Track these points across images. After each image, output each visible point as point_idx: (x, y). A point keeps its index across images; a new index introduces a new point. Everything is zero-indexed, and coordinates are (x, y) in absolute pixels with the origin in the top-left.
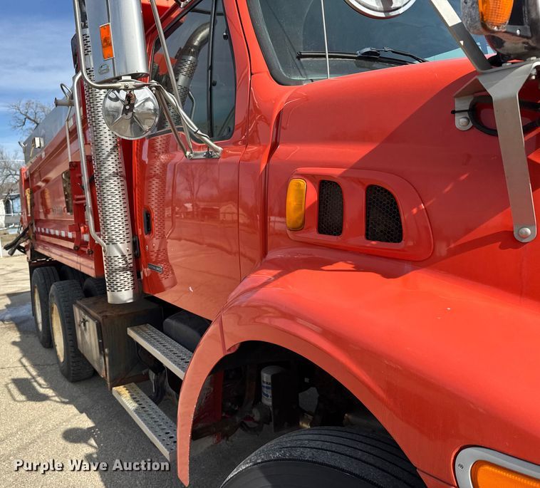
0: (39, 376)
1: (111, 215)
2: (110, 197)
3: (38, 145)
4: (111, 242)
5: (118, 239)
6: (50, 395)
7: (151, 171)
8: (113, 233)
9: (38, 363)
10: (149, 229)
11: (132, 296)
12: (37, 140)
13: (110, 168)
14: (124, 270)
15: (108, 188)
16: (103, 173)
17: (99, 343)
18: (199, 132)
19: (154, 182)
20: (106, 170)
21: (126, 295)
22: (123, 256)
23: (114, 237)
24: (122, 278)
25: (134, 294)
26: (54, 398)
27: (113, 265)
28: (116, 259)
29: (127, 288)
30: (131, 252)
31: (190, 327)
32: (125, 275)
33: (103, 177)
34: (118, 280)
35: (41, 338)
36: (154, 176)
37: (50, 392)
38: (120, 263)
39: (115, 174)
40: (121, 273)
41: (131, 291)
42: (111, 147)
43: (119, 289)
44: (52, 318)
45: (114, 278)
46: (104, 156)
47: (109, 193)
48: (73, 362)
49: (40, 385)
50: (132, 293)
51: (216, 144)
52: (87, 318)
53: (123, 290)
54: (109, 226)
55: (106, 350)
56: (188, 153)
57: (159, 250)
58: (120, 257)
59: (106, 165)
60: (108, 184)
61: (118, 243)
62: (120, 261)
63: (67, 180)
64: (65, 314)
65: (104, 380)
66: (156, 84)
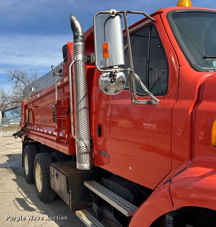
0: (28, 198)
1: (82, 127)
2: (82, 118)
3: (33, 91)
4: (80, 139)
5: (84, 138)
6: (35, 208)
7: (101, 107)
8: (82, 135)
9: (26, 191)
10: (100, 134)
11: (89, 167)
12: (33, 89)
13: (83, 105)
14: (86, 153)
15: (81, 114)
16: (79, 107)
17: (67, 187)
18: (149, 92)
19: (102, 112)
20: (81, 106)
21: (86, 166)
22: (86, 146)
23: (82, 137)
24: (85, 157)
25: (90, 166)
26: (37, 210)
27: (81, 151)
28: (83, 147)
29: (87, 162)
30: (89, 145)
31: (123, 186)
32: (87, 155)
33: (79, 109)
34: (83, 158)
35: (27, 178)
36: (102, 109)
37: (34, 207)
38: (84, 150)
39: (84, 108)
40: (85, 155)
41: (89, 164)
42: (84, 95)
43: (84, 162)
44: (35, 170)
45: (82, 157)
46: (80, 99)
47: (81, 116)
48: (46, 193)
49: (29, 202)
50: (89, 165)
51: (156, 97)
52: (59, 173)
53: (85, 163)
54: (80, 132)
55: (70, 191)
56: (133, 101)
57: (103, 145)
58: (85, 147)
59: (81, 104)
60: (81, 112)
61: (84, 140)
62: (85, 149)
63: (55, 108)
64: (44, 169)
65: (68, 206)
66: (130, 70)
